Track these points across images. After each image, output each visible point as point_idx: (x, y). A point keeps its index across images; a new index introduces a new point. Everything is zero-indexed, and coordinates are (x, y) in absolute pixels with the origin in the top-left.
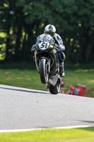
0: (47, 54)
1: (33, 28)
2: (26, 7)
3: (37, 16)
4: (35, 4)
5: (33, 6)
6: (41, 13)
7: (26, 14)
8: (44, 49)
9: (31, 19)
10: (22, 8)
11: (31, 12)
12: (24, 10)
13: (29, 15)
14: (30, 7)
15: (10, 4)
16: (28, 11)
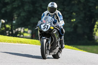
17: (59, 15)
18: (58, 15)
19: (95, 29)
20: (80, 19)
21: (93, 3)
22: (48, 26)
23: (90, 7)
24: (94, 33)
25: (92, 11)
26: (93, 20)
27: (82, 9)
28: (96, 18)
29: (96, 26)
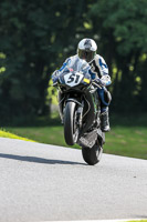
0: (78, 93)
1: (129, 61)
2: (119, 28)
3: (135, 43)
4: (133, 24)
5: (130, 28)
6: (141, 38)
7: (119, 39)
8: (72, 84)
9: (127, 48)
10: (112, 30)
11: (126, 37)
12: (115, 34)
13: (123, 41)
14: (125, 28)
15: (94, 24)
16: (122, 34)
17: (101, 64)
18: (98, 64)
19: (50, 89)
20: (17, 68)
21: (43, 29)
22: (78, 77)
23: (38, 39)
24: (48, 97)
25: (43, 48)
26: (46, 69)
27: (20, 44)
28: (53, 65)
29: (51, 82)
